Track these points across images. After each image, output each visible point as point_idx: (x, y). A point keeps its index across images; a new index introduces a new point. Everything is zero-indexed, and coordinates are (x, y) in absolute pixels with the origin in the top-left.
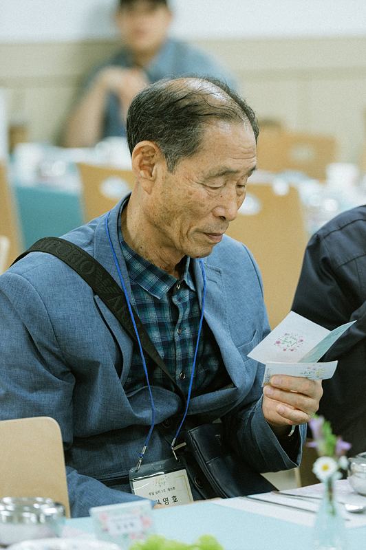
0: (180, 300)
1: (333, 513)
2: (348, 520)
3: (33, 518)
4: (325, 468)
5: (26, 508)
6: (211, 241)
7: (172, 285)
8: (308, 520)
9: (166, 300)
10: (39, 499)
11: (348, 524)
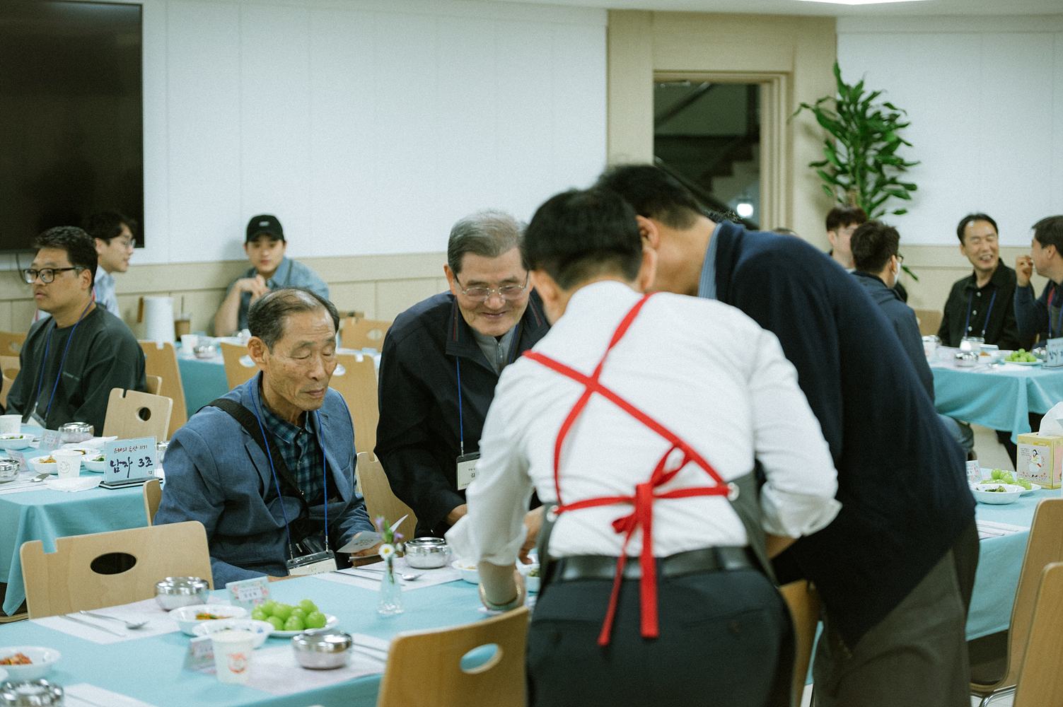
0: (302, 442)
1: (393, 582)
2: (404, 585)
3: (187, 591)
4: (387, 551)
5: (182, 584)
6: (314, 397)
7: (297, 432)
8: (376, 586)
9: (293, 443)
10: (191, 578)
11: (403, 589)
